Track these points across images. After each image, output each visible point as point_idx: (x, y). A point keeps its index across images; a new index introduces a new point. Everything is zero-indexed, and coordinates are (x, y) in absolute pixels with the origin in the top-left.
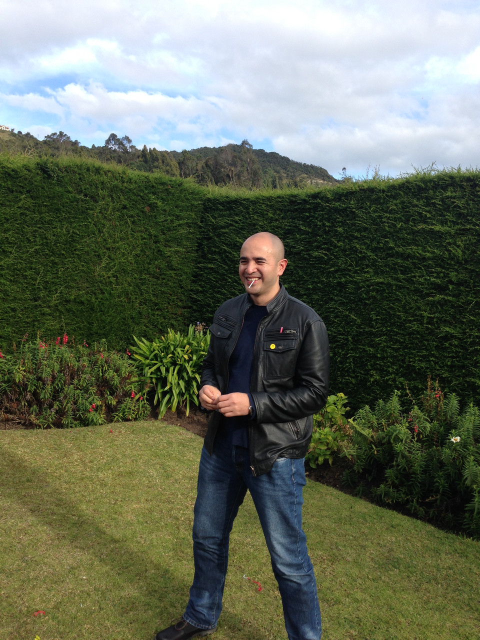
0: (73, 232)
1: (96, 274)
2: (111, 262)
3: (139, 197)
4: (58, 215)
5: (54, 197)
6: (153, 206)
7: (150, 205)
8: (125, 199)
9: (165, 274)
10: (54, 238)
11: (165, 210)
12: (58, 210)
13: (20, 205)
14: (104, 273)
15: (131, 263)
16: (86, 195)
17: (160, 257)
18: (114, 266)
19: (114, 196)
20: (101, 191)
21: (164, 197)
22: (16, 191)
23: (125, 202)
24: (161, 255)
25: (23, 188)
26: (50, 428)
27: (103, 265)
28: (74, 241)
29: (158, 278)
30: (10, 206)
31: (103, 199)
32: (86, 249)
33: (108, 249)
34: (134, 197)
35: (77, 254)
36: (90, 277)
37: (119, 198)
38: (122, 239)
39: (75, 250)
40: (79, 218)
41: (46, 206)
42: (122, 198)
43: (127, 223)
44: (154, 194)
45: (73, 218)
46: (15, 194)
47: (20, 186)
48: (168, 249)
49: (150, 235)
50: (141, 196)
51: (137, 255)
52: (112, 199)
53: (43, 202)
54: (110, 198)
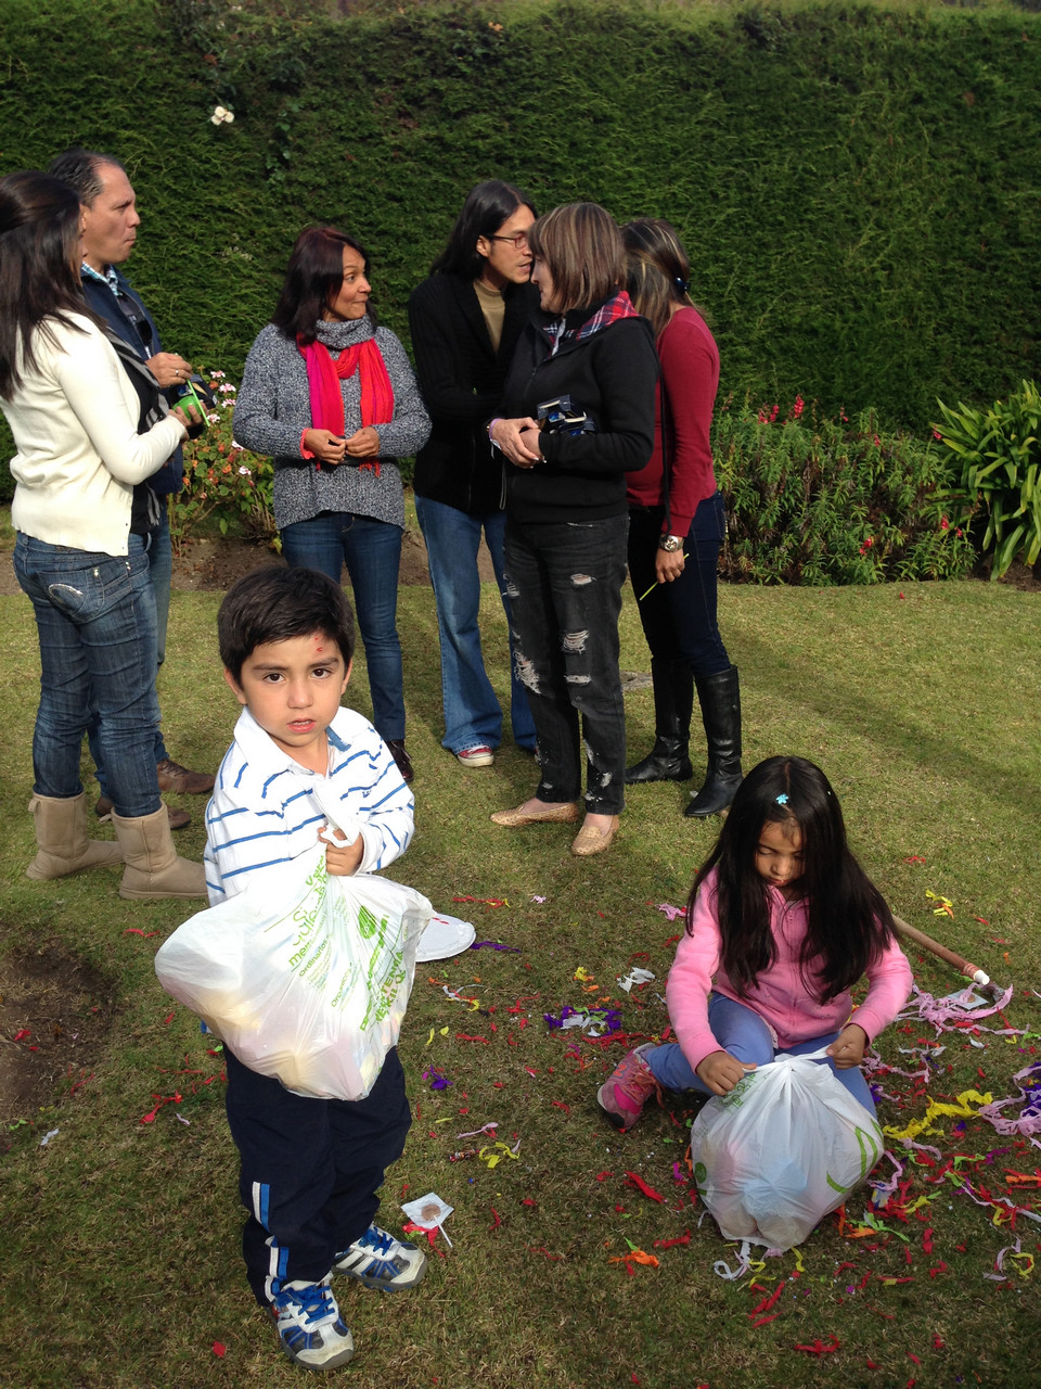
0: (805, 170)
1: (847, 264)
2: (879, 235)
3: (952, 72)
4: (776, 132)
5: (769, 90)
6: (982, 91)
7: (975, 89)
8: (919, 80)
9: (999, 257)
10: (766, 186)
11: (1010, 99)
12: (776, 119)
13: (702, 116)
14: (863, 261)
15: (924, 234)
16: (834, 79)
17: (990, 215)
18: (887, 242)
19: (896, 72)
20: (867, 66)
21: (1011, 65)
22: (696, 86)
23: (920, 87)
24: (994, 210)
25: (708, 75)
26: (778, 584)
27: (864, 241)
28: (804, 189)
29: (981, 268)
30: (681, 121)
31: (872, 82)
32: (829, 207)
33: (875, 203)
34: (939, 73)
35: (810, 221)
36: (832, 272)
37: (907, 77)
38: (906, 177)
39: (806, 211)
40: (817, 135)
41: (751, 113)
42: (913, 76)
43: (920, 136)
44: (986, 58)
45: (805, 135)
46: (693, 91)
47: (704, 72)
48: (1012, 194)
49: (972, 163)
50: (956, 68)
51: (937, 213)
52: (891, 82)
53: (747, 105)
54: (887, 80)
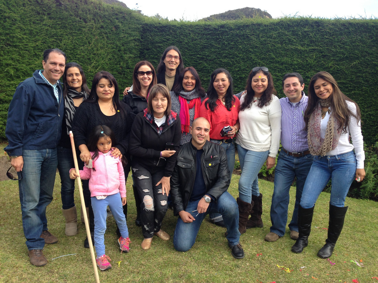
0: (75, 43)
1: (89, 70)
4: (66, 31)
5: (63, 18)
6: (117, 27)
9: (125, 71)
10: (65, 46)
11: (123, 30)
12: (66, 27)
13: (44, 23)
14: (93, 70)
15: (107, 64)
16: (80, 18)
18: (99, 65)
19: (96, 19)
20: (88, 16)
23: (102, 24)
24: (122, 59)
25: (45, 11)
27: (93, 65)
28: (75, 48)
29: (121, 74)
30: (38, 23)
31: (90, 21)
32: (83, 54)
33: (94, 54)
34: (106, 21)
35: (78, 58)
37: (99, 21)
38: (101, 48)
39: (77, 54)
40: (77, 33)
41: (59, 24)
43: (103, 38)
44: (117, 19)
45: (74, 33)
46: (41, 15)
48: (126, 55)
49: (117, 46)
50: (110, 20)
51: (110, 59)
52: (95, 21)
53: (57, 22)
54: (94, 21)
